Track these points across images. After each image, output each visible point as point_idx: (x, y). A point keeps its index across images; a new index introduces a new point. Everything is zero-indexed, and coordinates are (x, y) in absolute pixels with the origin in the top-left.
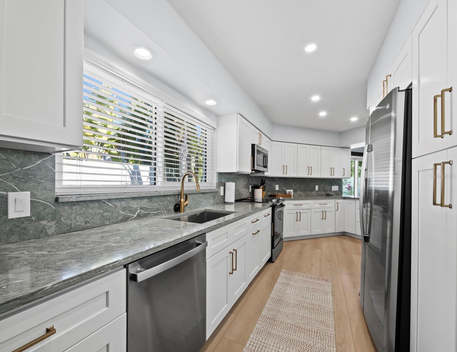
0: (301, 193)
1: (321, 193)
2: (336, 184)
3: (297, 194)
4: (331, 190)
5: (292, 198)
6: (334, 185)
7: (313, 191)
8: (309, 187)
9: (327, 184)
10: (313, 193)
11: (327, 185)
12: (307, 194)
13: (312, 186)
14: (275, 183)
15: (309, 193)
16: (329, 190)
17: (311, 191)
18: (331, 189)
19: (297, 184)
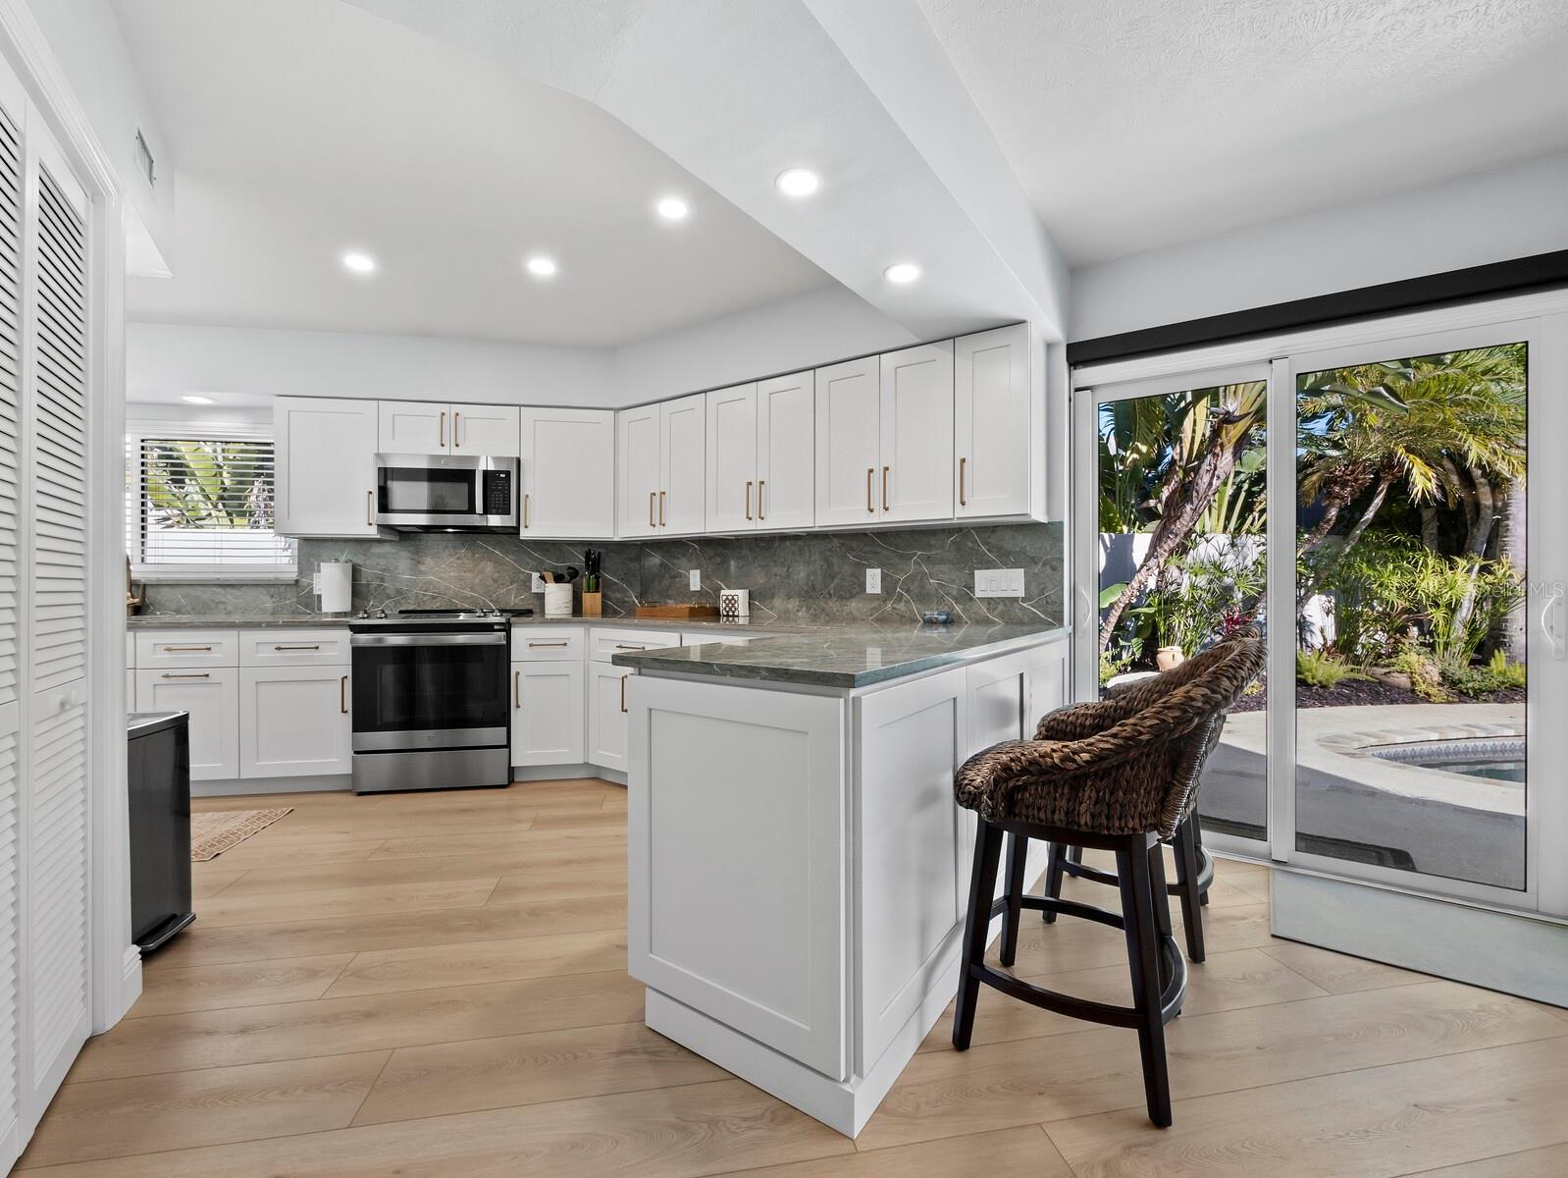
0: (793, 604)
1: (901, 606)
2: (1006, 559)
3: (772, 609)
4: (966, 593)
5: (741, 621)
6: (989, 565)
7: (852, 596)
8: (833, 578)
9: (942, 562)
10: (854, 605)
11: (944, 568)
12: (823, 610)
13: (847, 569)
14: (689, 565)
15: (833, 605)
16: (954, 593)
17: (841, 598)
18: (971, 588)
19: (772, 564)
